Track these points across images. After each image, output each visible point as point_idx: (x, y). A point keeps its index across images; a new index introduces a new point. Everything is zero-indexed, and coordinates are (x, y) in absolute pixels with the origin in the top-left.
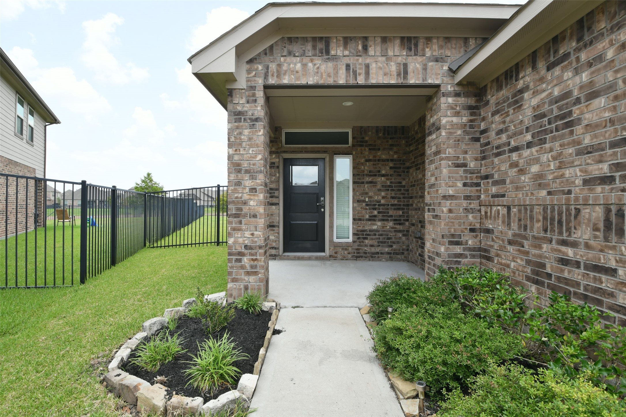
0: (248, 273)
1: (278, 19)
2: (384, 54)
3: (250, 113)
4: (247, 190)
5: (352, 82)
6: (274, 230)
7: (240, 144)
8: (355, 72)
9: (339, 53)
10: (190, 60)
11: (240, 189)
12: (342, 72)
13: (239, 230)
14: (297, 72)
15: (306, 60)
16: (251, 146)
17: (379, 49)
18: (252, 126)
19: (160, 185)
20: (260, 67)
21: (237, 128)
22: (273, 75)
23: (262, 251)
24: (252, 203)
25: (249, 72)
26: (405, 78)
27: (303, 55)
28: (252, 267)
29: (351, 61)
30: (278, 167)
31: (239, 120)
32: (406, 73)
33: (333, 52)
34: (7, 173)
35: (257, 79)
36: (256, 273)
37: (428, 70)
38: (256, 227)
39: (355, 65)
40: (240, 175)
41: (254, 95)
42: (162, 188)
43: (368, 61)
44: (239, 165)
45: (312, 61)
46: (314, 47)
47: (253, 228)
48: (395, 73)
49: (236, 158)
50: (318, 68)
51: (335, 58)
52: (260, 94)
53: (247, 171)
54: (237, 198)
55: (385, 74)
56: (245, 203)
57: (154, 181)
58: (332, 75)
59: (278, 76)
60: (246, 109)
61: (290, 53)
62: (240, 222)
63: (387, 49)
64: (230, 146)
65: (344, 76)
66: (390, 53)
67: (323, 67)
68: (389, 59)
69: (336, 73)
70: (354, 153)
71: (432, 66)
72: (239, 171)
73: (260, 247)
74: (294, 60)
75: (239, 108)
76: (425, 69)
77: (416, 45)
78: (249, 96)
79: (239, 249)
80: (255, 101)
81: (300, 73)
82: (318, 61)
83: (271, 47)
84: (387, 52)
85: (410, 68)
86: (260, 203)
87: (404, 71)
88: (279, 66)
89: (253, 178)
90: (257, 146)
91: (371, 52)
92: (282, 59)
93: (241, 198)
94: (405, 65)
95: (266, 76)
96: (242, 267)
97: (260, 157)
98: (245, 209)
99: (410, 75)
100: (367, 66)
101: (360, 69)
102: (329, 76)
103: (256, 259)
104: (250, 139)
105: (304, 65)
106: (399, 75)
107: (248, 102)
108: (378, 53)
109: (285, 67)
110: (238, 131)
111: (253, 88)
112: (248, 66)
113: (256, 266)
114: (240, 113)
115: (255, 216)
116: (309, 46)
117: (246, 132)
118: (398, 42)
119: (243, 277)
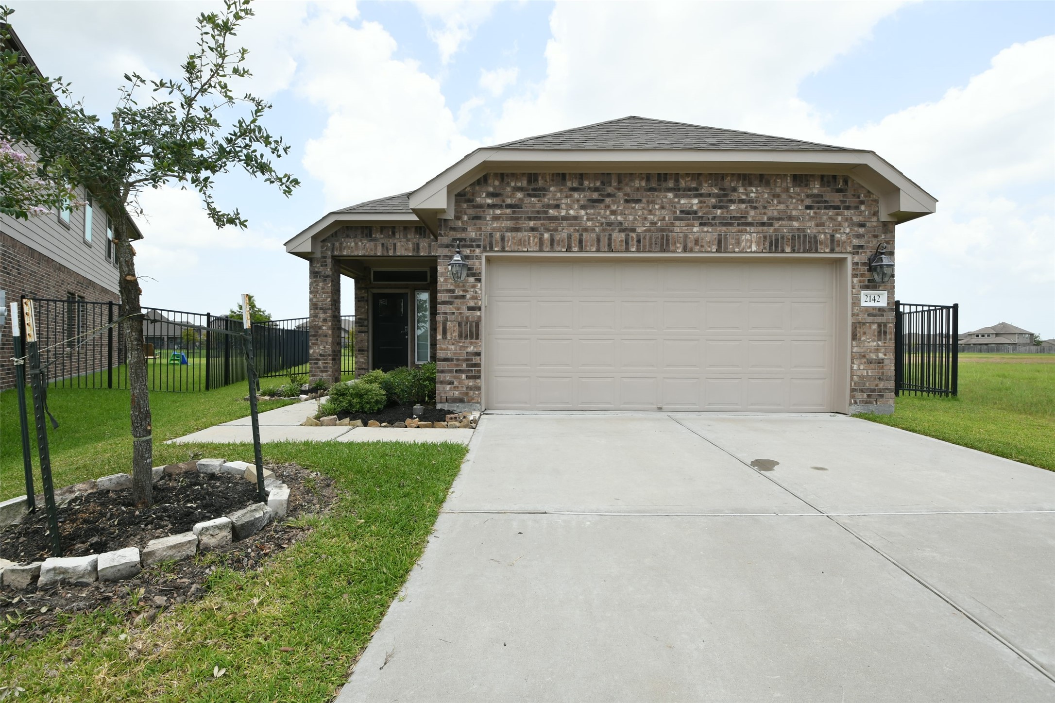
0: (322, 371)
1: (336, 221)
2: (405, 237)
3: (323, 273)
4: (321, 320)
5: (385, 254)
6: (363, 354)
7: (317, 292)
8: (387, 248)
9: (378, 236)
10: (285, 245)
11: (317, 319)
12: (380, 248)
13: (317, 344)
14: (352, 248)
15: (357, 240)
16: (324, 293)
17: (402, 234)
18: (324, 281)
19: (266, 314)
20: (329, 245)
21: (315, 281)
22: (337, 250)
23: (330, 358)
24: (324, 328)
25: (322, 247)
26: (418, 251)
27: (355, 237)
28: (324, 367)
29: (385, 241)
30: (367, 301)
31: (316, 277)
32: (418, 248)
33: (374, 236)
34: (101, 301)
35: (327, 252)
36: (327, 371)
37: (432, 247)
38: (327, 343)
39: (387, 244)
40: (317, 311)
41: (325, 262)
42: (269, 317)
43: (395, 241)
44: (316, 304)
45: (361, 241)
46: (362, 233)
47: (324, 343)
48: (412, 249)
49: (314, 300)
50: (365, 245)
51: (375, 240)
52: (329, 261)
53: (321, 309)
54: (315, 325)
55: (406, 250)
56: (320, 328)
57: (257, 307)
58: (373, 250)
59: (340, 250)
60: (320, 270)
61: (348, 236)
62: (317, 340)
63: (407, 234)
64: (311, 293)
65: (380, 251)
66: (409, 237)
67: (368, 245)
68: (408, 240)
69: (376, 249)
70: (431, 289)
71: (434, 244)
72: (316, 308)
73: (329, 355)
74: (351, 240)
75: (316, 270)
76: (430, 246)
77: (425, 232)
78: (322, 262)
79: (316, 356)
80: (326, 265)
81: (354, 248)
82: (365, 242)
83: (336, 233)
84: (407, 236)
85: (421, 246)
86: (329, 328)
87: (417, 247)
88: (341, 244)
89: (325, 312)
90: (327, 292)
91: (397, 236)
92: (343, 240)
93: (318, 325)
94: (418, 244)
95: (333, 251)
96: (319, 367)
97: (329, 299)
98: (320, 332)
99: (421, 250)
100: (395, 245)
101: (391, 246)
102: (371, 250)
103: (327, 363)
104: (323, 288)
105: (356, 244)
106: (414, 250)
107: (322, 266)
108: (401, 237)
109: (344, 245)
110: (315, 284)
111: (325, 257)
112: (321, 244)
113: (327, 367)
114: (317, 273)
115: (326, 336)
116: (359, 232)
117: (321, 284)
118: (413, 230)
119: (319, 373)
